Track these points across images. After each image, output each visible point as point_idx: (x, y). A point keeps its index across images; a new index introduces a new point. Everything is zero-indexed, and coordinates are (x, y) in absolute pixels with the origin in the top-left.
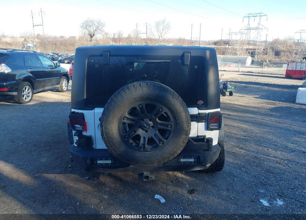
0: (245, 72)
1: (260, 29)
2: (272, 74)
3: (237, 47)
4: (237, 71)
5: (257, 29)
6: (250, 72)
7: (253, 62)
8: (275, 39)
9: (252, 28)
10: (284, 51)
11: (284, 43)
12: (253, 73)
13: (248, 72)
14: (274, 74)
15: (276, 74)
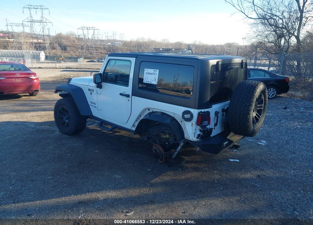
0: (64, 68)
1: (44, 22)
2: (89, 69)
3: (22, 40)
4: (54, 68)
5: (41, 22)
6: (68, 68)
7: (47, 58)
8: (58, 34)
9: (35, 21)
10: (70, 46)
11: (67, 38)
12: (71, 68)
13: (66, 68)
14: (91, 69)
15: (93, 69)
